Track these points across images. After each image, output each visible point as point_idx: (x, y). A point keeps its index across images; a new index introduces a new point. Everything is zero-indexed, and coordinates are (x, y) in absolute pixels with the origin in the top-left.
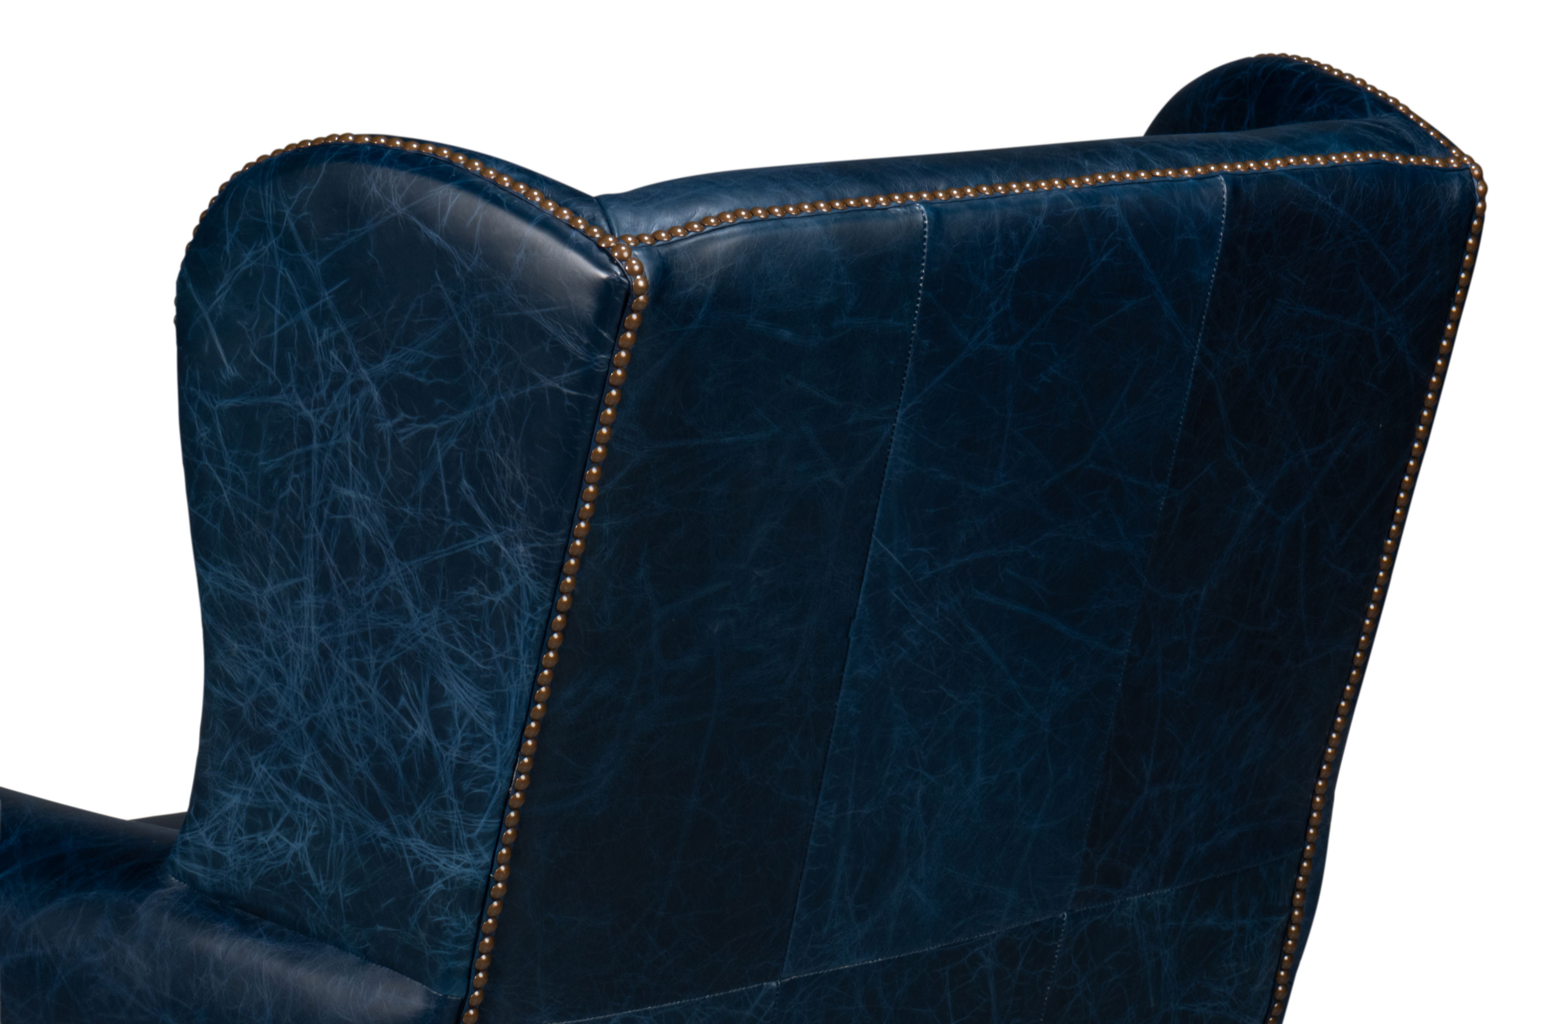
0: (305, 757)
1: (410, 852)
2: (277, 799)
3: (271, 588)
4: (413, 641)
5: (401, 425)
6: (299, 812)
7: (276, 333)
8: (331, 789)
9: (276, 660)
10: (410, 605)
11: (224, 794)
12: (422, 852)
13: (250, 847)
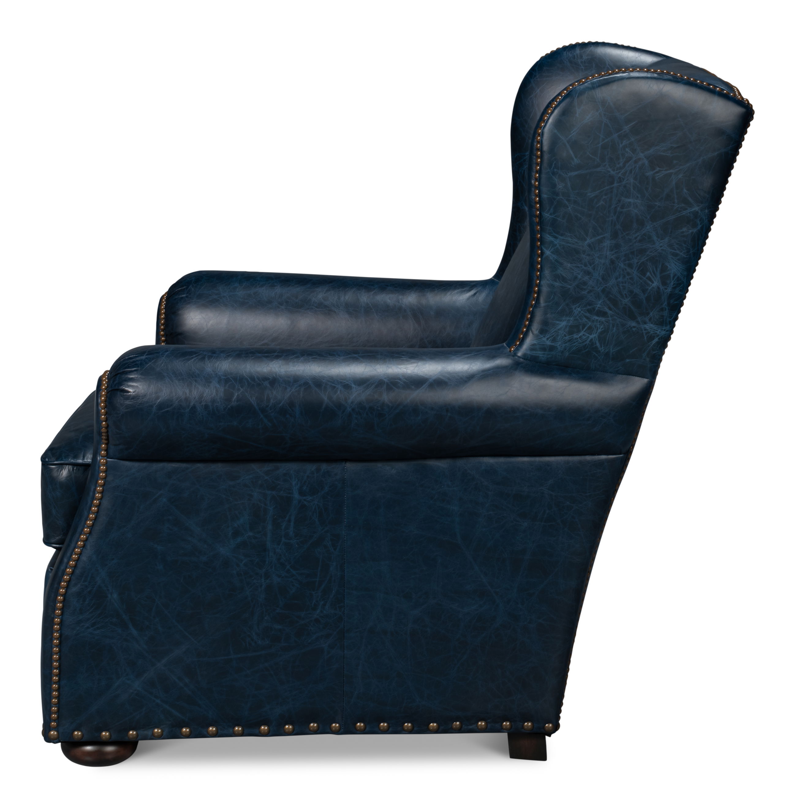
0: (600, 302)
1: (645, 330)
2: (585, 320)
3: (588, 241)
4: (655, 251)
5: (657, 172)
6: (595, 323)
7: (600, 144)
8: (611, 312)
9: (589, 268)
10: (655, 238)
11: (557, 322)
12: (651, 329)
13: (569, 341)
